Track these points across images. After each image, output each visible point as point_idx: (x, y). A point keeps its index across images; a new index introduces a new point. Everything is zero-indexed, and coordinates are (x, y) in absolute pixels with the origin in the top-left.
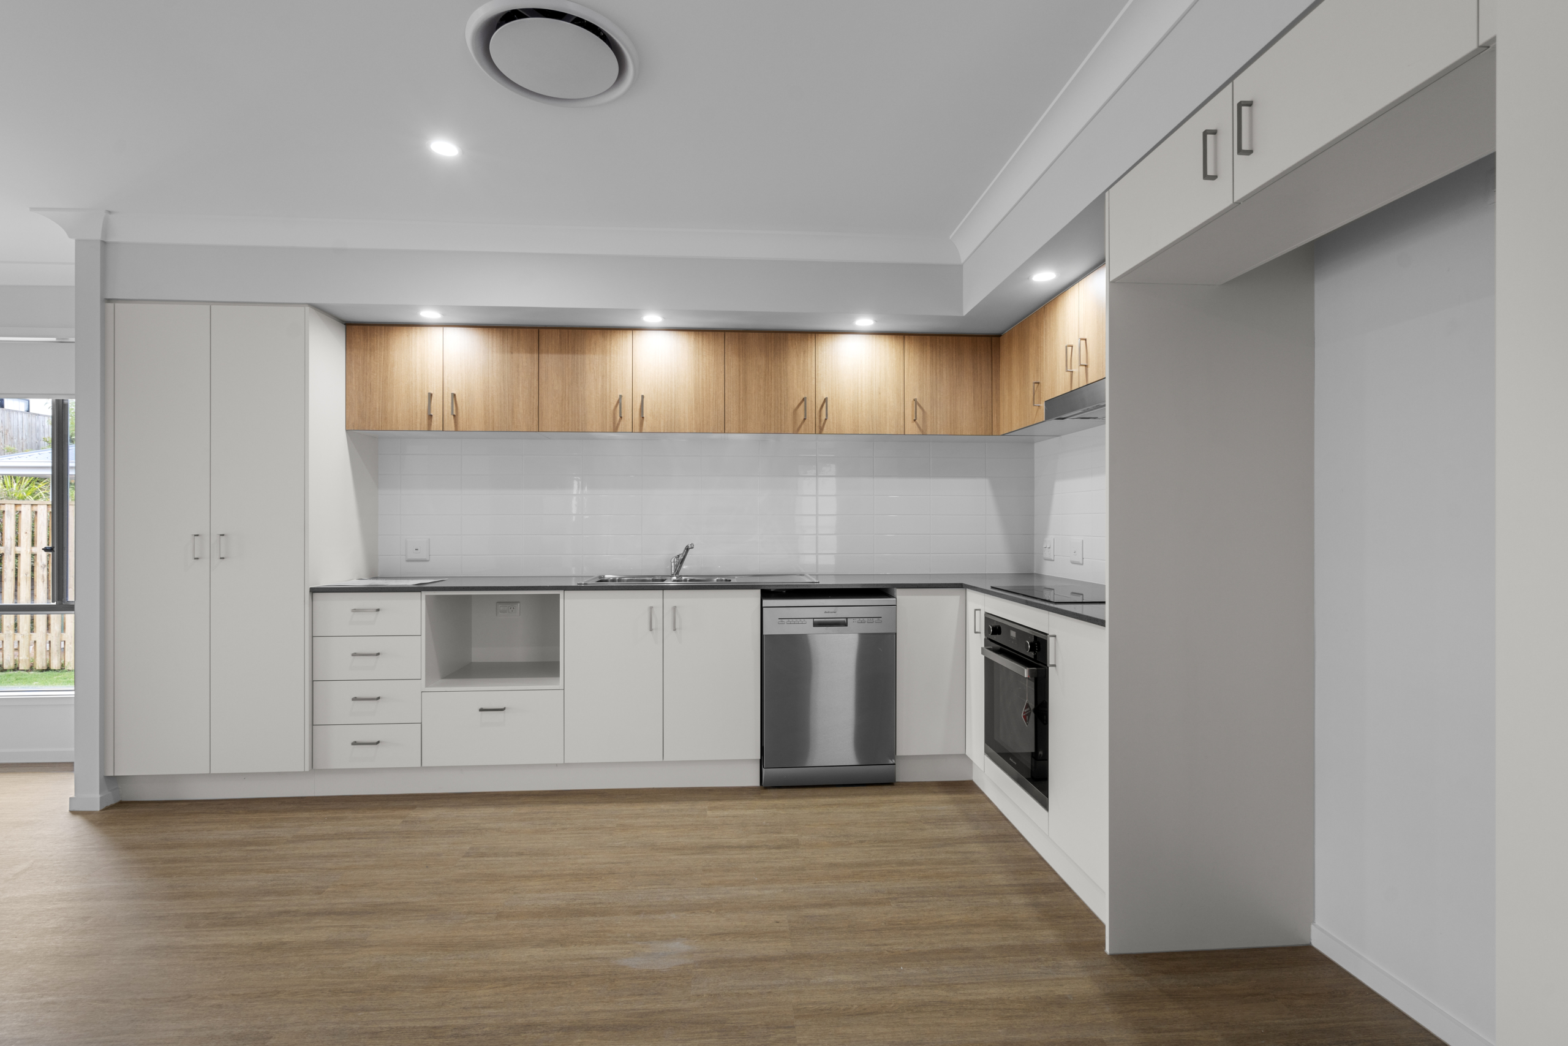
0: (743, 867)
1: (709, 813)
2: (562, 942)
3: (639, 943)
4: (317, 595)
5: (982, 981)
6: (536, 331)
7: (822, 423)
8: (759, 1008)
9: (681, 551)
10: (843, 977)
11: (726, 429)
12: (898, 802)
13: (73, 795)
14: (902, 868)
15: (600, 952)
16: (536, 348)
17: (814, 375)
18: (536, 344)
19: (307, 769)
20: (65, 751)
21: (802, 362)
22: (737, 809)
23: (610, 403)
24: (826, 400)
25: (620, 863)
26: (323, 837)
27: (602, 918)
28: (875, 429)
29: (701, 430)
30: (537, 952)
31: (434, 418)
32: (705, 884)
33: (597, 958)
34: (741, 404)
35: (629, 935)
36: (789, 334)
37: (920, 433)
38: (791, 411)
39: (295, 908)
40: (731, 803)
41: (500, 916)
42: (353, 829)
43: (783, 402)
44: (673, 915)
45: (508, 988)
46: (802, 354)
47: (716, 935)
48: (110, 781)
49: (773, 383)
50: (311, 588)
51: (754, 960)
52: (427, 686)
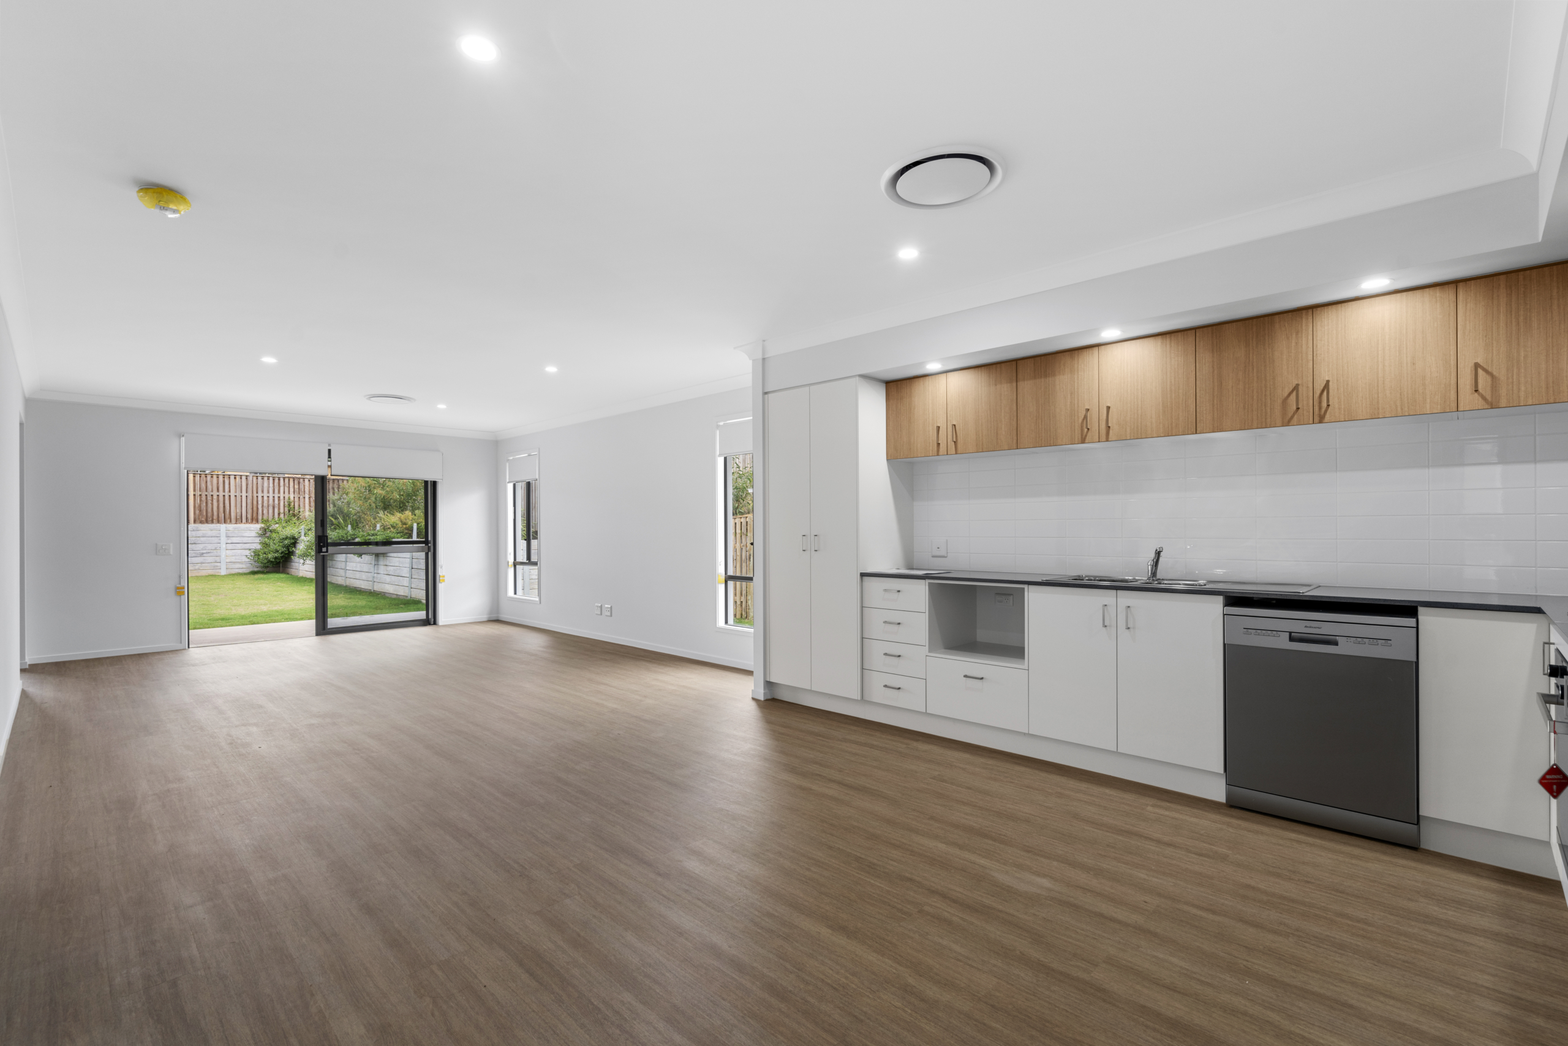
0: (1148, 856)
1: (1150, 808)
2: (961, 847)
3: (1015, 869)
4: (865, 578)
5: (1339, 1033)
6: (1014, 363)
7: (1323, 410)
8: (1077, 943)
9: (1152, 555)
10: (1175, 960)
11: (1198, 429)
12: (1403, 867)
13: (753, 688)
14: (1340, 919)
15: (983, 862)
16: (1014, 378)
17: (1310, 357)
18: (1015, 374)
19: (859, 699)
20: (748, 663)
21: (1293, 344)
22: (1182, 813)
23: (1078, 417)
24: (1327, 386)
25: (1040, 817)
26: (856, 743)
27: (999, 844)
28: (1406, 409)
29: (1169, 432)
30: (942, 846)
31: (941, 446)
32: (1100, 855)
33: (978, 865)
34: (1215, 401)
35: (1011, 861)
36: (1277, 316)
37: (1486, 406)
38: (1279, 401)
39: (825, 775)
40: (1179, 807)
41: (932, 818)
42: (875, 743)
43: (1268, 393)
44: (1055, 863)
45: (911, 857)
46: (1294, 336)
47: (1081, 888)
48: (769, 685)
49: (1255, 374)
50: (861, 573)
51: (1101, 915)
52: (929, 652)
